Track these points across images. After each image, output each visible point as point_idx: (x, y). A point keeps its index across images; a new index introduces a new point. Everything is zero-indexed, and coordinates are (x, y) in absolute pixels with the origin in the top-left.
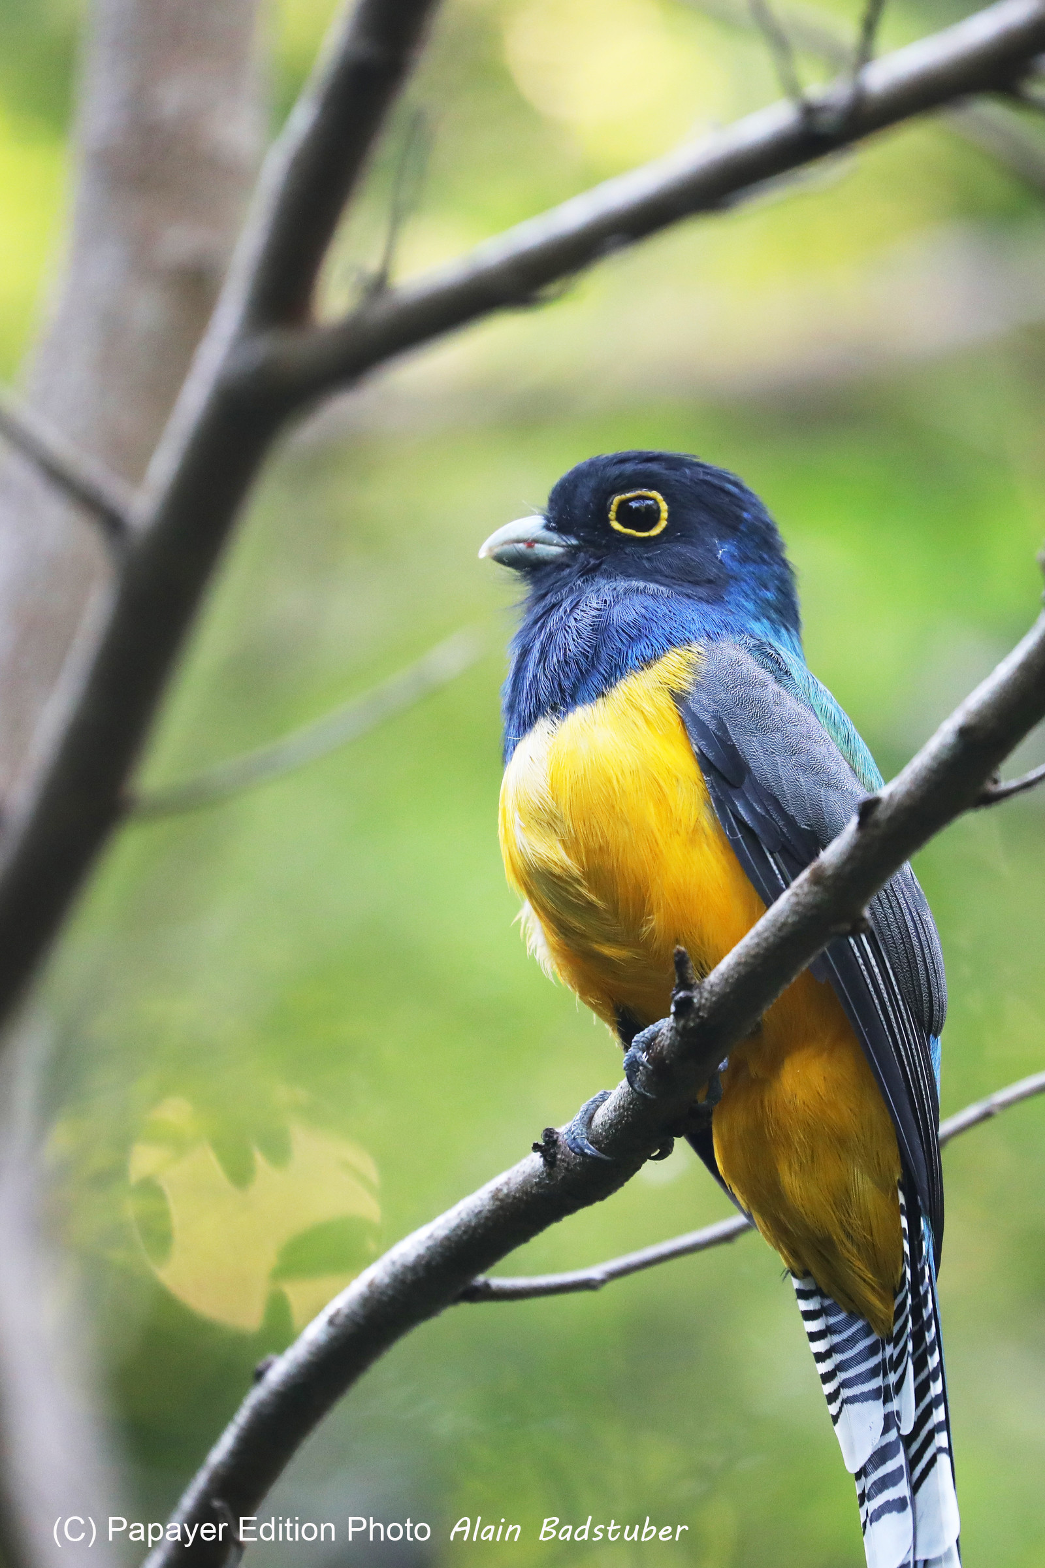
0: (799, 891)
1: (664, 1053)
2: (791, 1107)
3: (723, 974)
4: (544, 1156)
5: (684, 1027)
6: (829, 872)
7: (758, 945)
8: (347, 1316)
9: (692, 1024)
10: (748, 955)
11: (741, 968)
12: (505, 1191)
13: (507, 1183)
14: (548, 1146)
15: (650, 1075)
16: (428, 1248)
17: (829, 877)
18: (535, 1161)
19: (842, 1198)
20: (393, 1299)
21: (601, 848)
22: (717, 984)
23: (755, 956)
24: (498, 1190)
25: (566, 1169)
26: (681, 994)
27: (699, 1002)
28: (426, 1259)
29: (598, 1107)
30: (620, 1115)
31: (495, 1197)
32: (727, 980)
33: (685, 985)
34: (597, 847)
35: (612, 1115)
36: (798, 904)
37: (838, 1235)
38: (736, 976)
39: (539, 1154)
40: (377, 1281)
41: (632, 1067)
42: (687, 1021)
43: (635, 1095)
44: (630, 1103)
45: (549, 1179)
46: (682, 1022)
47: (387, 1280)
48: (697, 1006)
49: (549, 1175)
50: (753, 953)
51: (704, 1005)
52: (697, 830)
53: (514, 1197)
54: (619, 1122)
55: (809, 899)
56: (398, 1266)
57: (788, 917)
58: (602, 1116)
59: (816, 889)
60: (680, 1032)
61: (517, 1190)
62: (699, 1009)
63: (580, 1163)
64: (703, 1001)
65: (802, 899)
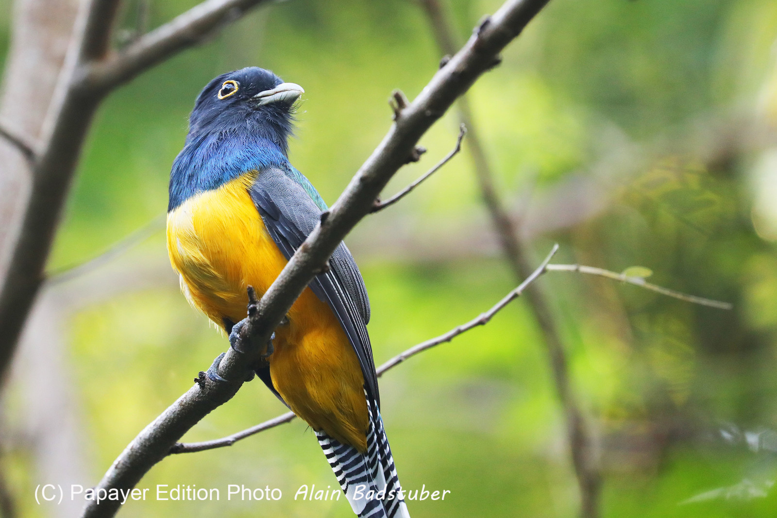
0: (298, 256)
1: (246, 332)
2: (309, 358)
3: (268, 295)
4: (200, 384)
5: (254, 320)
6: (310, 246)
7: (282, 281)
8: (123, 464)
9: (257, 319)
10: (278, 286)
11: (275, 292)
12: (185, 401)
13: (185, 398)
14: (201, 380)
15: (240, 344)
16: (154, 430)
17: (310, 248)
18: (196, 387)
19: (338, 396)
20: (141, 454)
21: (218, 252)
22: (266, 300)
23: (281, 286)
24: (182, 401)
25: (210, 389)
26: (252, 306)
27: (259, 309)
28: (154, 435)
29: (221, 359)
30: (229, 362)
31: (181, 405)
32: (270, 298)
33: (253, 302)
34: (217, 251)
35: (227, 363)
36: (298, 262)
37: (336, 412)
38: (274, 296)
39: (197, 383)
40: (134, 447)
41: (233, 340)
42: (255, 317)
43: (235, 353)
44: (234, 356)
45: (203, 394)
46: (252, 318)
47: (138, 446)
48: (258, 310)
49: (202, 392)
50: (280, 285)
51: (261, 310)
52: (260, 240)
53: (189, 404)
54: (230, 365)
55: (302, 259)
56: (143, 440)
57: (294, 267)
58: (223, 363)
59: (305, 254)
60: (252, 323)
61: (190, 401)
62: (259, 312)
63: (215, 385)
64: (261, 308)
65: (300, 259)
